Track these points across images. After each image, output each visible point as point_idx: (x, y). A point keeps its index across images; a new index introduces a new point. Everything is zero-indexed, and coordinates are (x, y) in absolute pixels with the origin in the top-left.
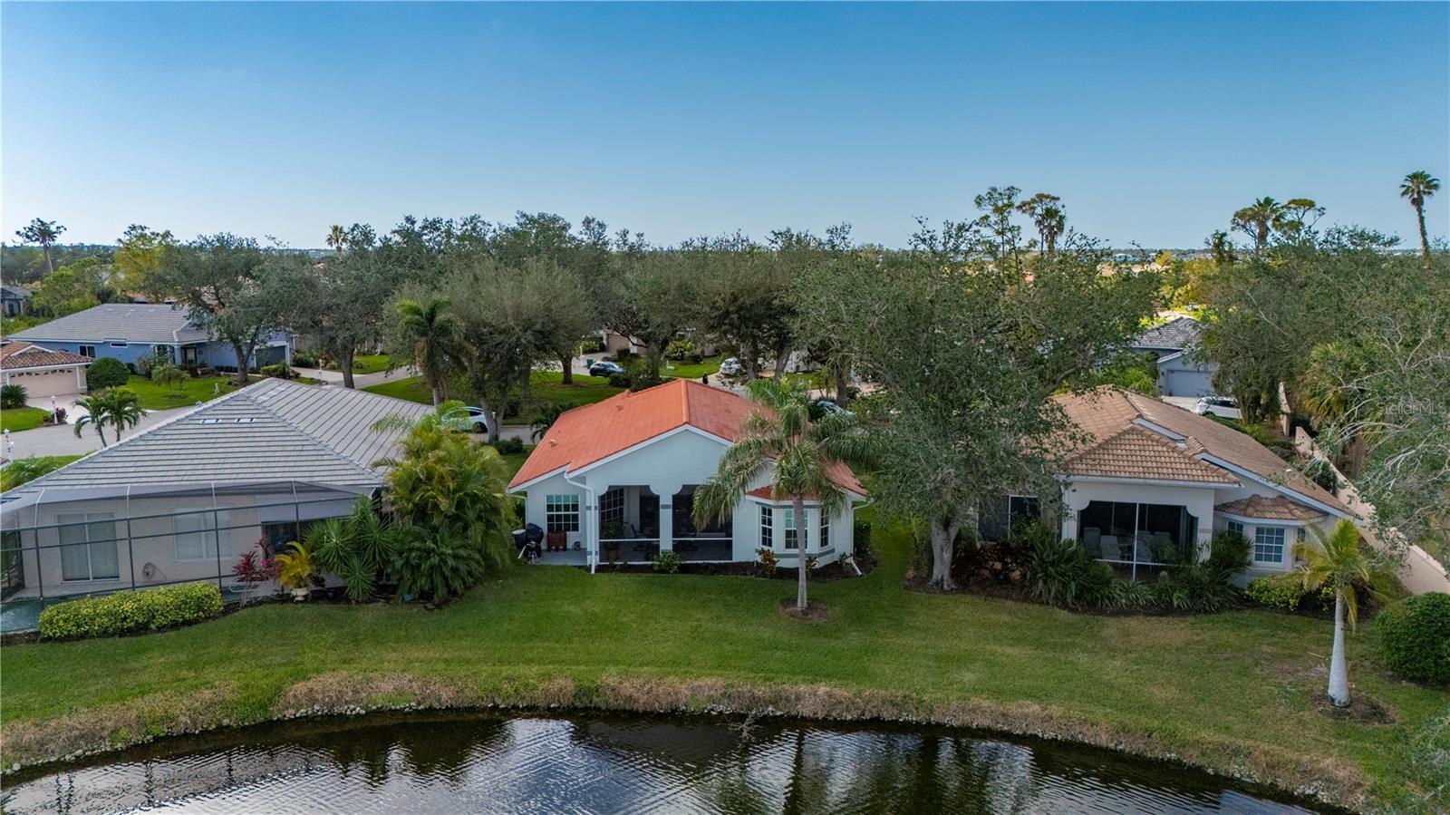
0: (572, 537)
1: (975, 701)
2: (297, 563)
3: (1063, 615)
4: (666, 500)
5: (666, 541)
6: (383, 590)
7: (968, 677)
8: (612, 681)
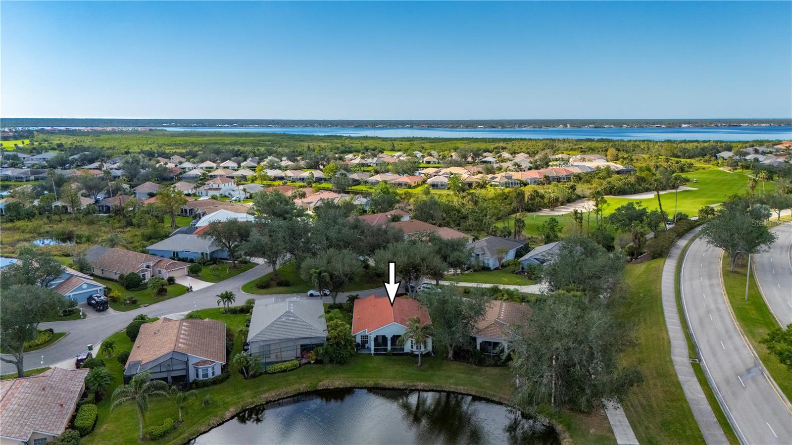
0: (367, 345)
2: (312, 354)
4: (389, 338)
5: (389, 347)
6: (331, 361)
7: (451, 381)
8: (381, 382)
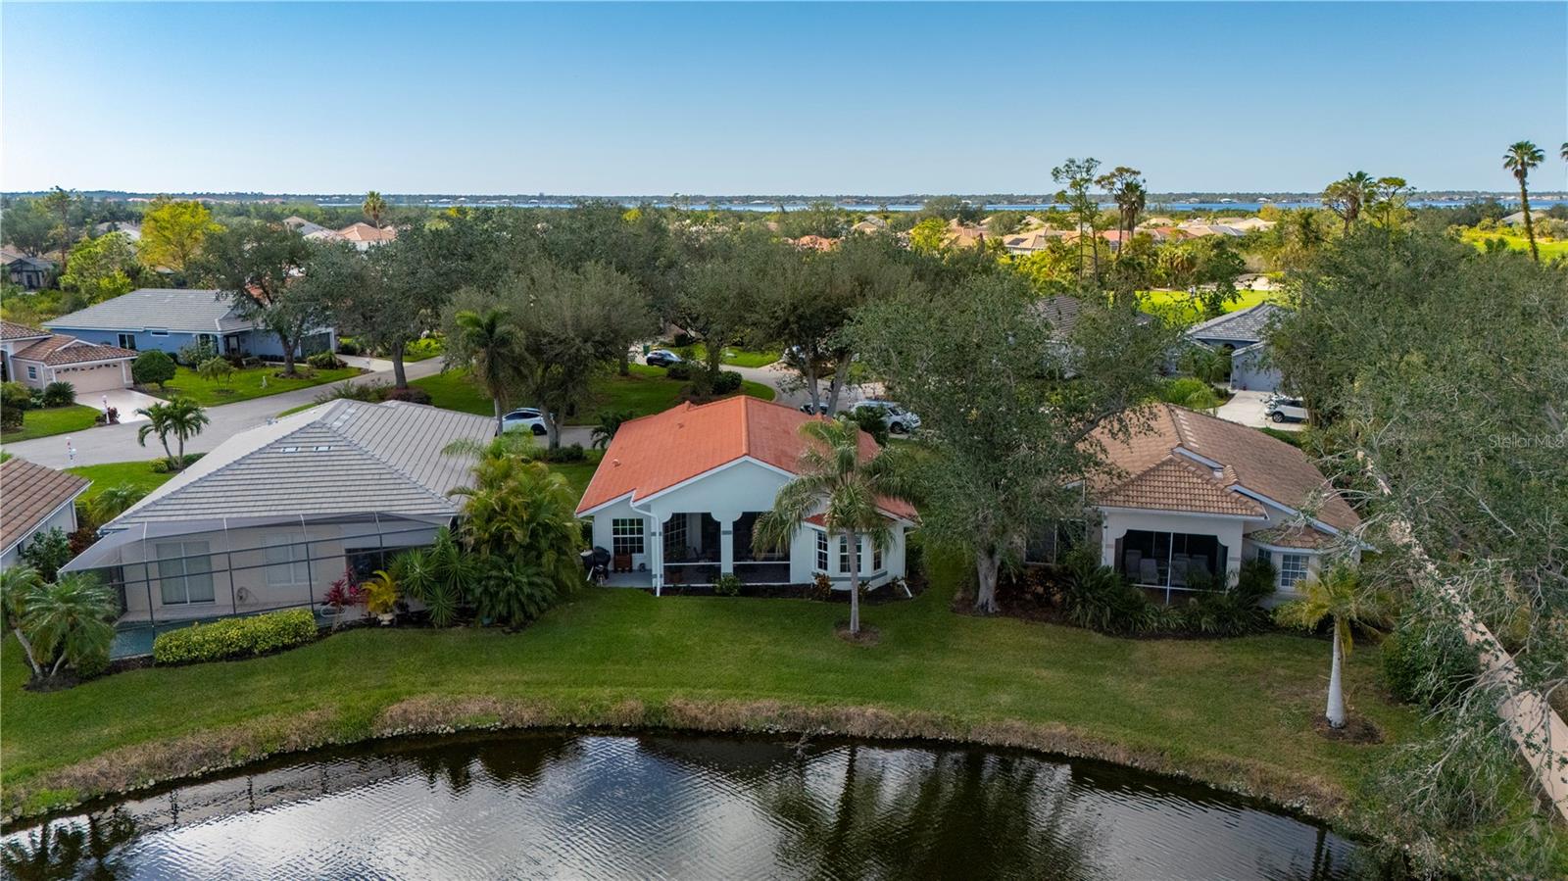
0: (637, 559)
1: (1008, 721)
2: (383, 590)
3: (1098, 638)
4: (727, 526)
5: (727, 564)
6: (465, 615)
7: (1005, 699)
8: (678, 703)
